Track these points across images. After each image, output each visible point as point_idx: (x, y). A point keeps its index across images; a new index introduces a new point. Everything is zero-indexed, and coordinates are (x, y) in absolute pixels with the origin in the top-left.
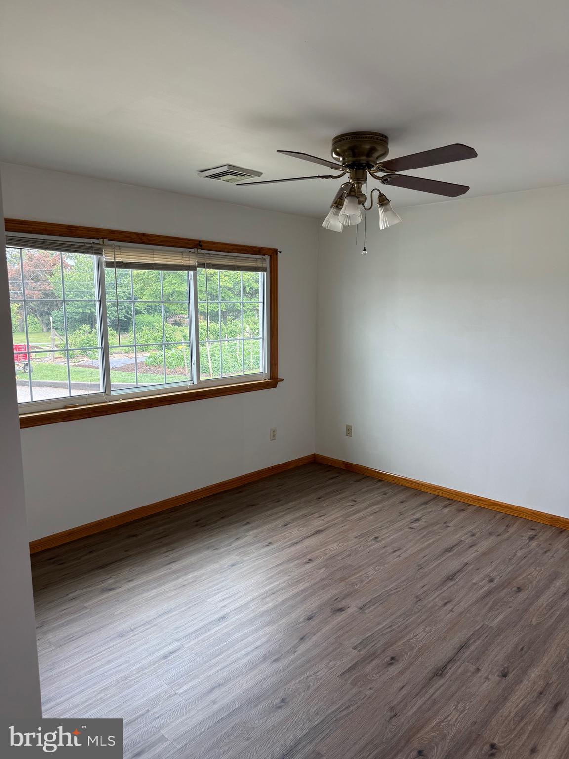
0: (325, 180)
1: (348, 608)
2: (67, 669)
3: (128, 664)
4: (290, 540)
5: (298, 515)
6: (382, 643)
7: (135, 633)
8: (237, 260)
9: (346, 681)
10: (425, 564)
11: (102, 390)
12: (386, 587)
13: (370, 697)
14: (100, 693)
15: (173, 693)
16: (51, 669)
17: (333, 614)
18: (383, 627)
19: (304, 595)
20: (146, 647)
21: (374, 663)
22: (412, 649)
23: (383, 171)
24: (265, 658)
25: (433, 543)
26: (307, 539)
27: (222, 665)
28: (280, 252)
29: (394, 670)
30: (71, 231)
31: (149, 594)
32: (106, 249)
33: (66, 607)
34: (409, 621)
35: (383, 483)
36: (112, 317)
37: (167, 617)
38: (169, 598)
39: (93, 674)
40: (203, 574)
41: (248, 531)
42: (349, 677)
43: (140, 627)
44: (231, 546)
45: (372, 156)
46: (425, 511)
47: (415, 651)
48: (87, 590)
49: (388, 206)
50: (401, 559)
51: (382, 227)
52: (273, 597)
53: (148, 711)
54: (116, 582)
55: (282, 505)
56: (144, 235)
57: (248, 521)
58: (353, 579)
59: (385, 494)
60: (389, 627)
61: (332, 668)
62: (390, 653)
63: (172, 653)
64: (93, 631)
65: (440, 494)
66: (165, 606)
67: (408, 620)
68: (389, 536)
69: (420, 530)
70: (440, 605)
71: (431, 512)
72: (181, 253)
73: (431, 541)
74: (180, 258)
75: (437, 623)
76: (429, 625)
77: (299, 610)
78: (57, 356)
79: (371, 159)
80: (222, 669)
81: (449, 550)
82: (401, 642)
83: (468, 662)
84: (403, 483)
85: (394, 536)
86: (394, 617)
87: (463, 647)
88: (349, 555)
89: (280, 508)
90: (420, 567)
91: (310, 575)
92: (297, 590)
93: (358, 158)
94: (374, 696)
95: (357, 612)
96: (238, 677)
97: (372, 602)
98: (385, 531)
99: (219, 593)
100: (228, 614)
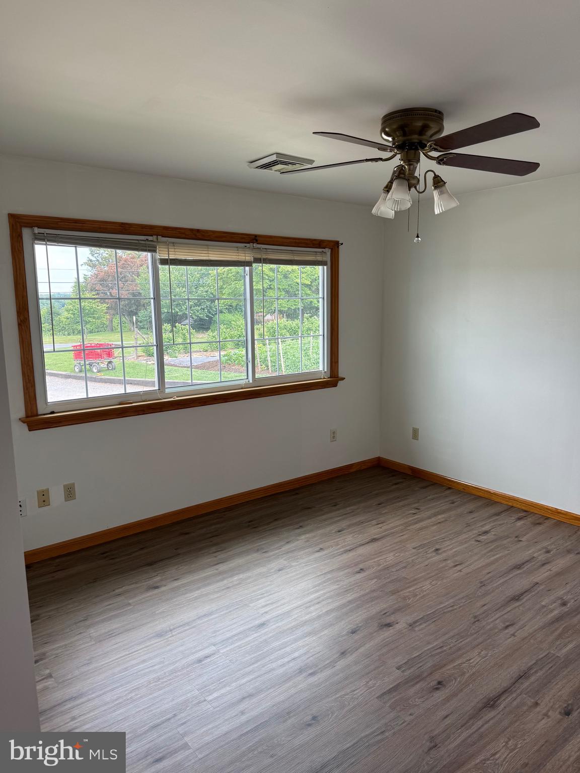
0: (374, 163)
1: (397, 623)
2: (103, 664)
3: (162, 665)
4: (342, 547)
5: (355, 521)
6: (429, 665)
7: (174, 633)
8: (295, 254)
9: (384, 703)
10: (489, 581)
11: (157, 388)
12: (441, 603)
13: (409, 724)
14: (131, 692)
15: (203, 699)
16: (88, 664)
17: (381, 629)
18: (433, 647)
19: (350, 606)
20: (181, 649)
21: (418, 686)
22: (463, 674)
23: (435, 150)
24: (301, 671)
25: (500, 558)
26: (362, 547)
27: (256, 674)
28: (342, 244)
29: (439, 696)
30: (124, 228)
31: (192, 594)
32: (160, 246)
33: (111, 602)
34: (463, 643)
35: (451, 491)
36: (194, 316)
37: (207, 619)
38: (212, 599)
39: (127, 672)
40: (250, 577)
41: (300, 535)
42: (389, 699)
43: (179, 628)
44: (280, 550)
45: (425, 135)
46: (495, 523)
47: (467, 675)
48: (133, 586)
49: (443, 188)
50: (462, 573)
51: (437, 211)
52: (317, 606)
53: (175, 715)
54: (162, 580)
55: (339, 509)
56: (198, 231)
57: (301, 524)
58: (406, 593)
59: (453, 503)
60: (440, 647)
61: (371, 688)
62: (437, 676)
63: (207, 657)
64: (133, 628)
65: (515, 505)
66: (206, 608)
67: (461, 642)
68: (451, 549)
69: (488, 543)
70: (501, 628)
71: (502, 524)
72: (236, 249)
73: (498, 556)
74: (235, 254)
75: (494, 648)
76: (485, 649)
77: (343, 622)
78: (140, 355)
79: (424, 137)
80: (255, 678)
81: (518, 567)
82: (452, 666)
83: (526, 695)
84: (474, 492)
85: (458, 549)
86: (447, 636)
87: (523, 676)
88: (405, 567)
89: (337, 512)
90: (483, 584)
91: (360, 585)
92: (344, 601)
93: (409, 137)
94: (414, 723)
95: (406, 628)
96: (270, 688)
97: (424, 619)
98: (448, 543)
99: (262, 598)
100: (268, 621)
